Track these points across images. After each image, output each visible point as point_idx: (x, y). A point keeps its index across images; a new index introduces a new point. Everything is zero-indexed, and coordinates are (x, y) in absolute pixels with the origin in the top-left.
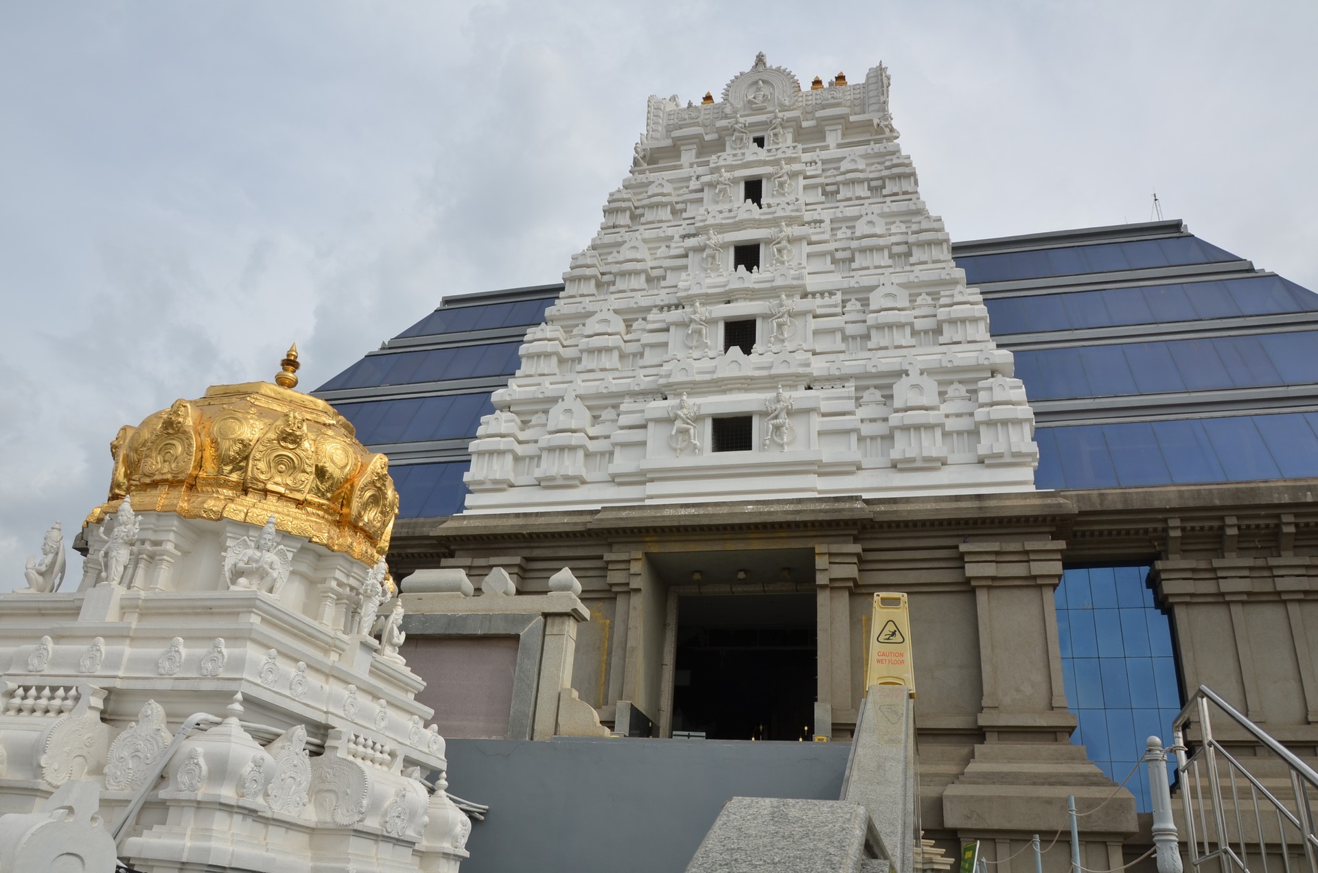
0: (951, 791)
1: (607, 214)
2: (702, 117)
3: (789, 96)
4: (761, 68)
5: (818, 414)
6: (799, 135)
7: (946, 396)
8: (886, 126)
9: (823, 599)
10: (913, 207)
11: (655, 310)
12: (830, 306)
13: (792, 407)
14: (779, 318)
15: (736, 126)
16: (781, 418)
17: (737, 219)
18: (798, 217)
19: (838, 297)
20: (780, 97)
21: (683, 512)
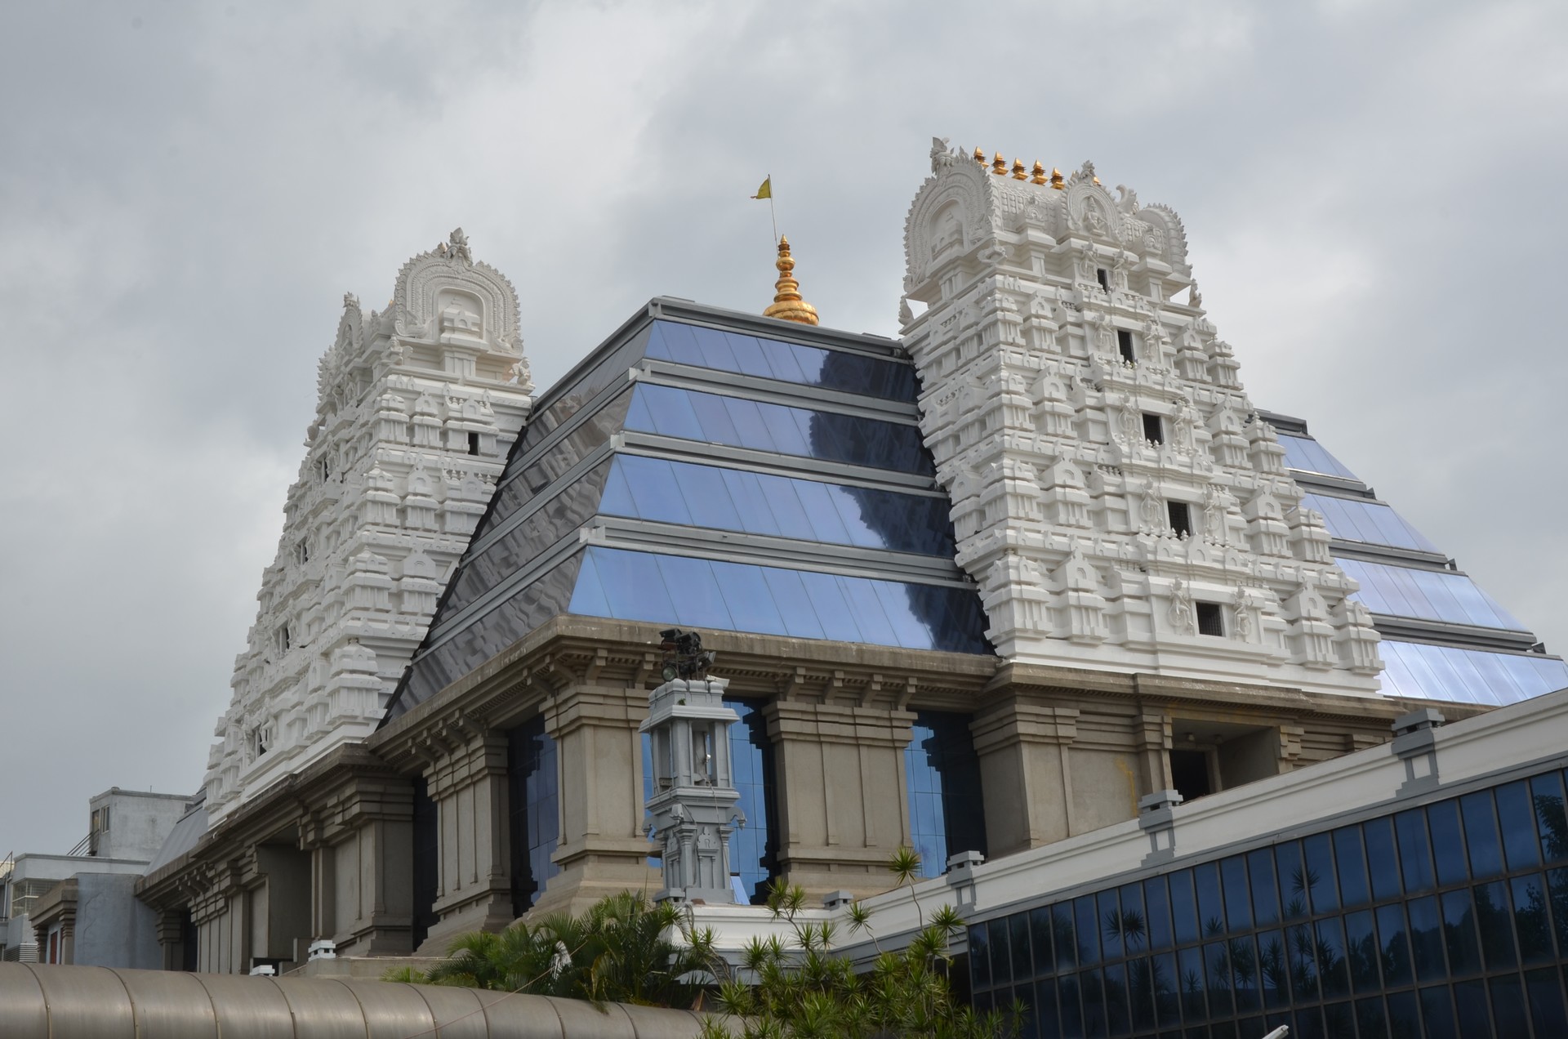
5: (1261, 611)
13: (1251, 604)
14: (1210, 510)
16: (1245, 613)
21: (1196, 686)
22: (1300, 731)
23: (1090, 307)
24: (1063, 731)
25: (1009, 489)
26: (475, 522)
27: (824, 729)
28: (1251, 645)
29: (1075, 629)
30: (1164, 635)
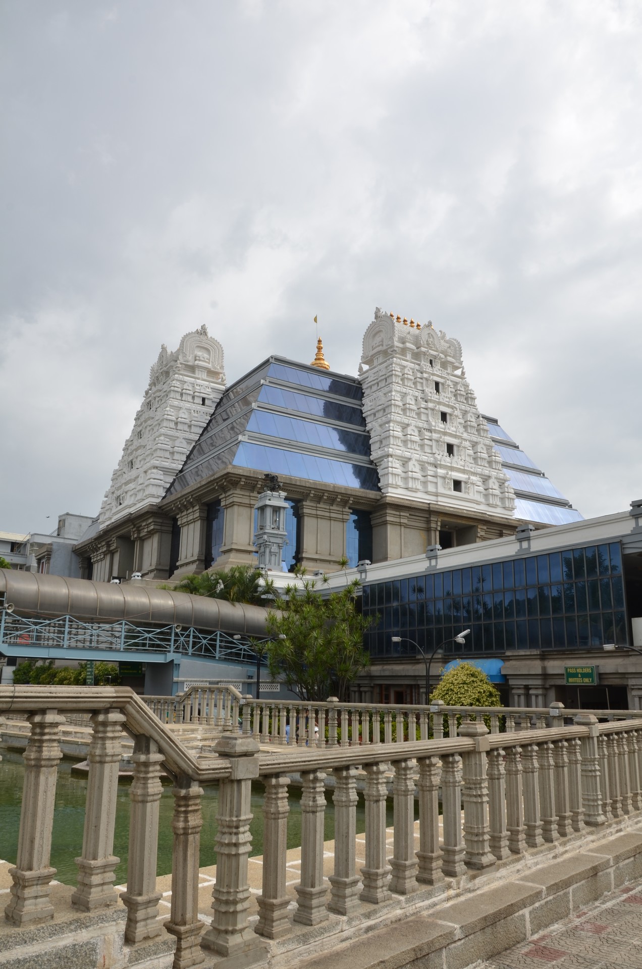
22: (485, 528)
23: (426, 372)
24: (403, 521)
25: (391, 434)
26: (202, 429)
27: (319, 513)
28: (471, 496)
29: (410, 486)
30: (441, 490)
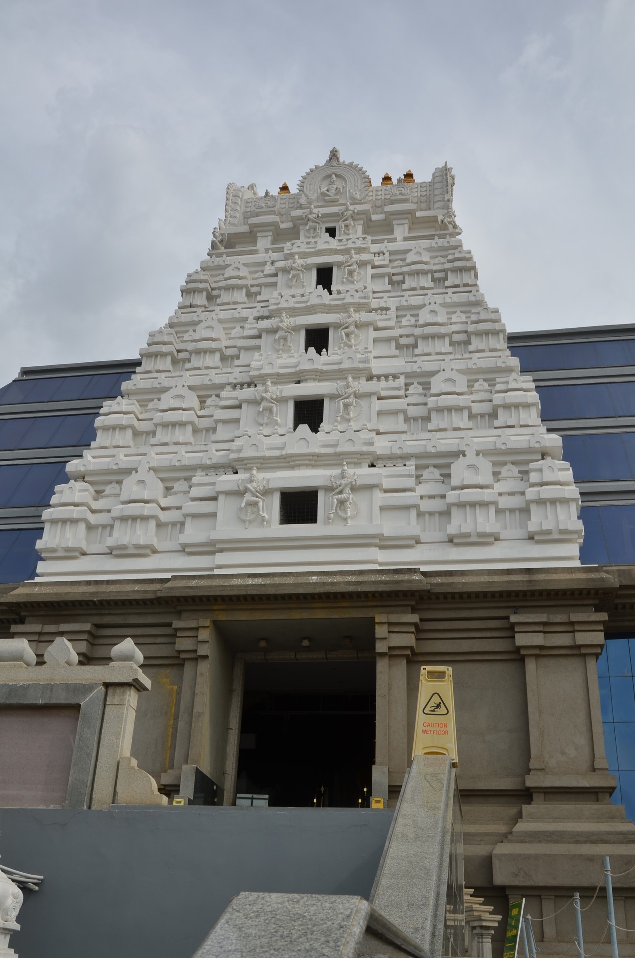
0: (501, 849)
1: (184, 294)
2: (278, 206)
3: (360, 190)
4: (335, 163)
5: (380, 490)
6: (369, 227)
7: (500, 476)
8: (450, 222)
9: (382, 666)
10: (473, 299)
11: (228, 388)
12: (394, 389)
13: (356, 483)
14: (346, 398)
15: (310, 216)
16: (346, 493)
17: (308, 304)
18: (366, 304)
19: (402, 381)
20: (352, 191)
21: (250, 581)
30: (227, 532)
